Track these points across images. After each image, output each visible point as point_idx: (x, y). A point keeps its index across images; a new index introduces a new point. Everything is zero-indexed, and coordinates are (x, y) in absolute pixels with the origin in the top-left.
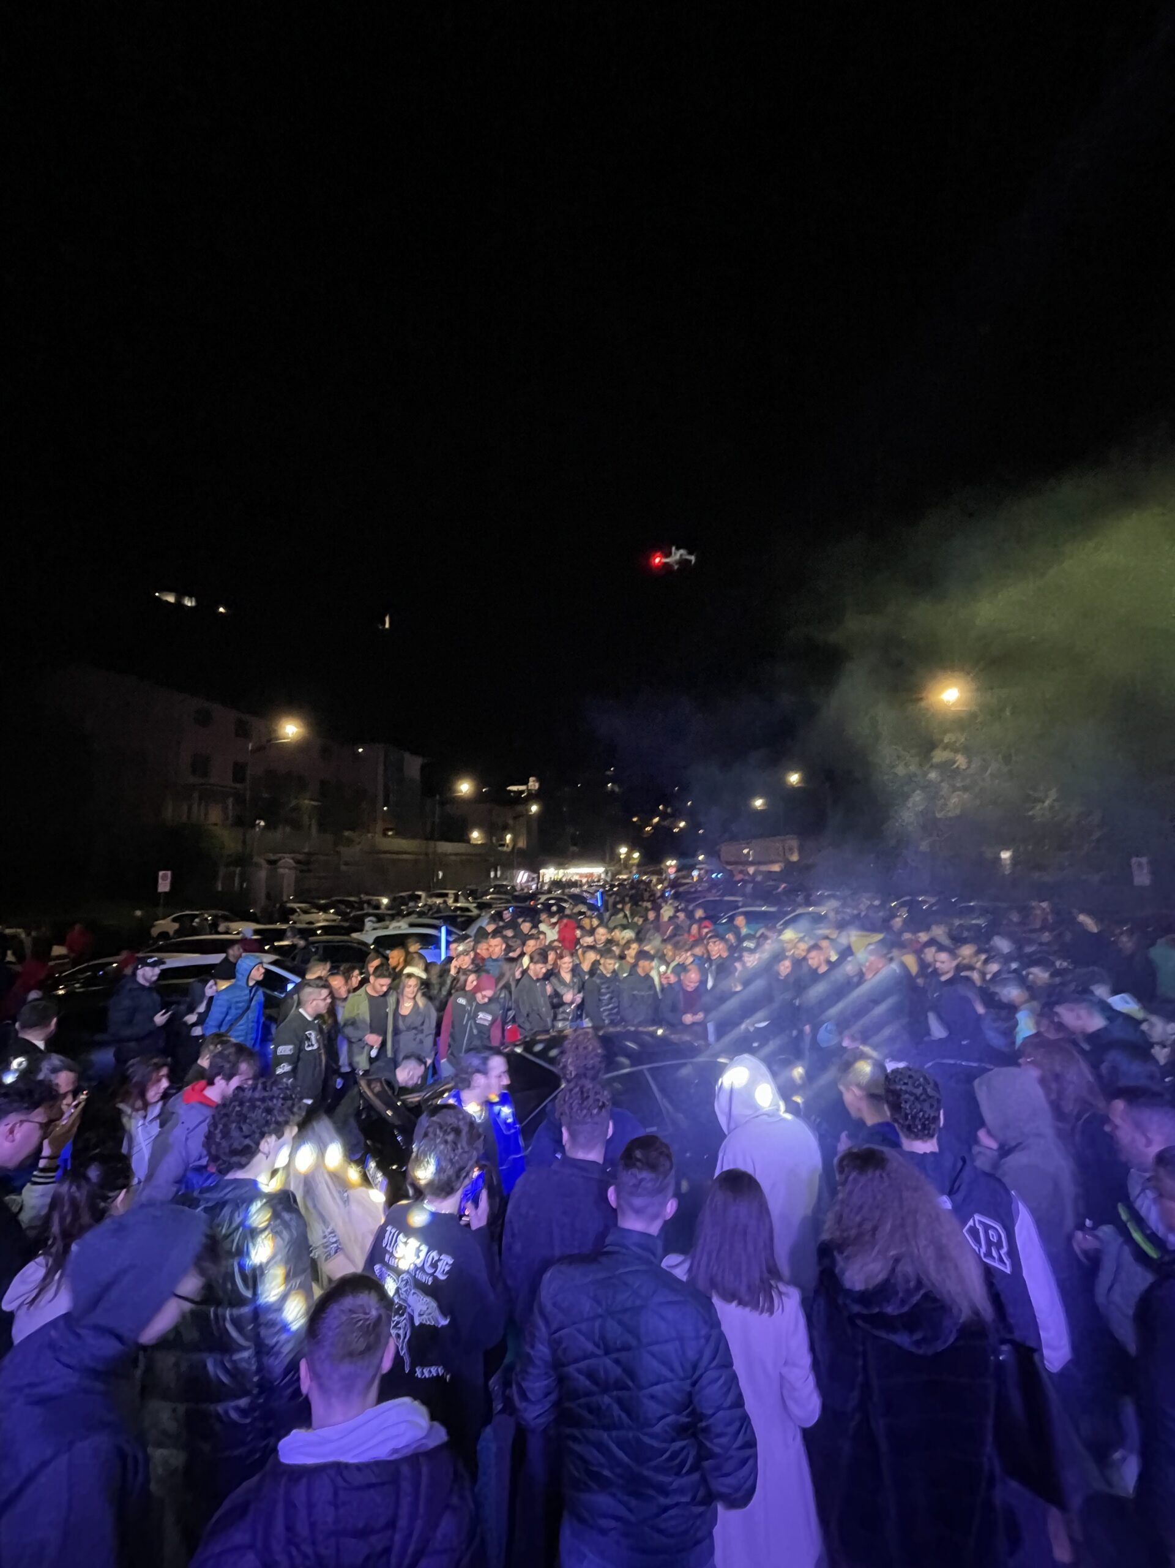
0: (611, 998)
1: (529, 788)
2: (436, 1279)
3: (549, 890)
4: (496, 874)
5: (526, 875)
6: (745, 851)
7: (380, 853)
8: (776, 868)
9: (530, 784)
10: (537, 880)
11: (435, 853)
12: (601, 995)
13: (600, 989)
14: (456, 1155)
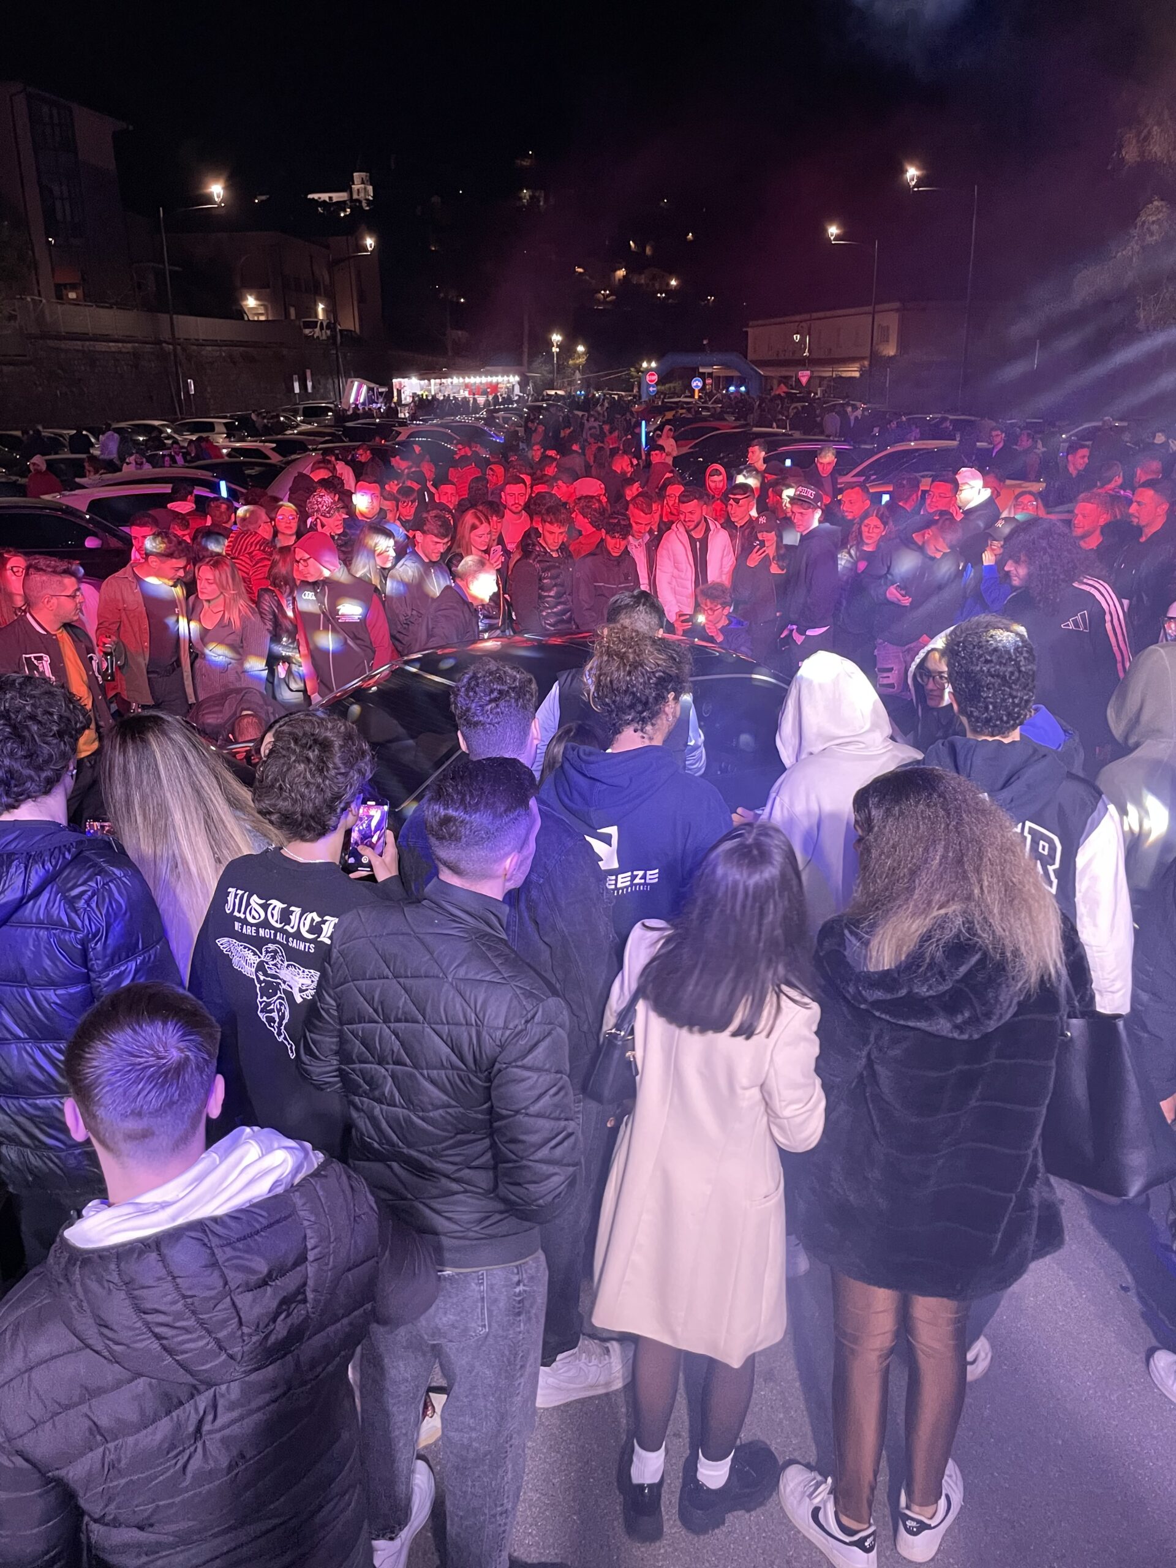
0: (559, 596)
1: (355, 196)
2: (319, 945)
3: (413, 417)
4: (304, 386)
5: (364, 389)
6: (797, 338)
7: (59, 337)
8: (852, 371)
9: (355, 187)
10: (388, 396)
11: (174, 341)
12: (542, 588)
13: (540, 580)
14: (325, 778)
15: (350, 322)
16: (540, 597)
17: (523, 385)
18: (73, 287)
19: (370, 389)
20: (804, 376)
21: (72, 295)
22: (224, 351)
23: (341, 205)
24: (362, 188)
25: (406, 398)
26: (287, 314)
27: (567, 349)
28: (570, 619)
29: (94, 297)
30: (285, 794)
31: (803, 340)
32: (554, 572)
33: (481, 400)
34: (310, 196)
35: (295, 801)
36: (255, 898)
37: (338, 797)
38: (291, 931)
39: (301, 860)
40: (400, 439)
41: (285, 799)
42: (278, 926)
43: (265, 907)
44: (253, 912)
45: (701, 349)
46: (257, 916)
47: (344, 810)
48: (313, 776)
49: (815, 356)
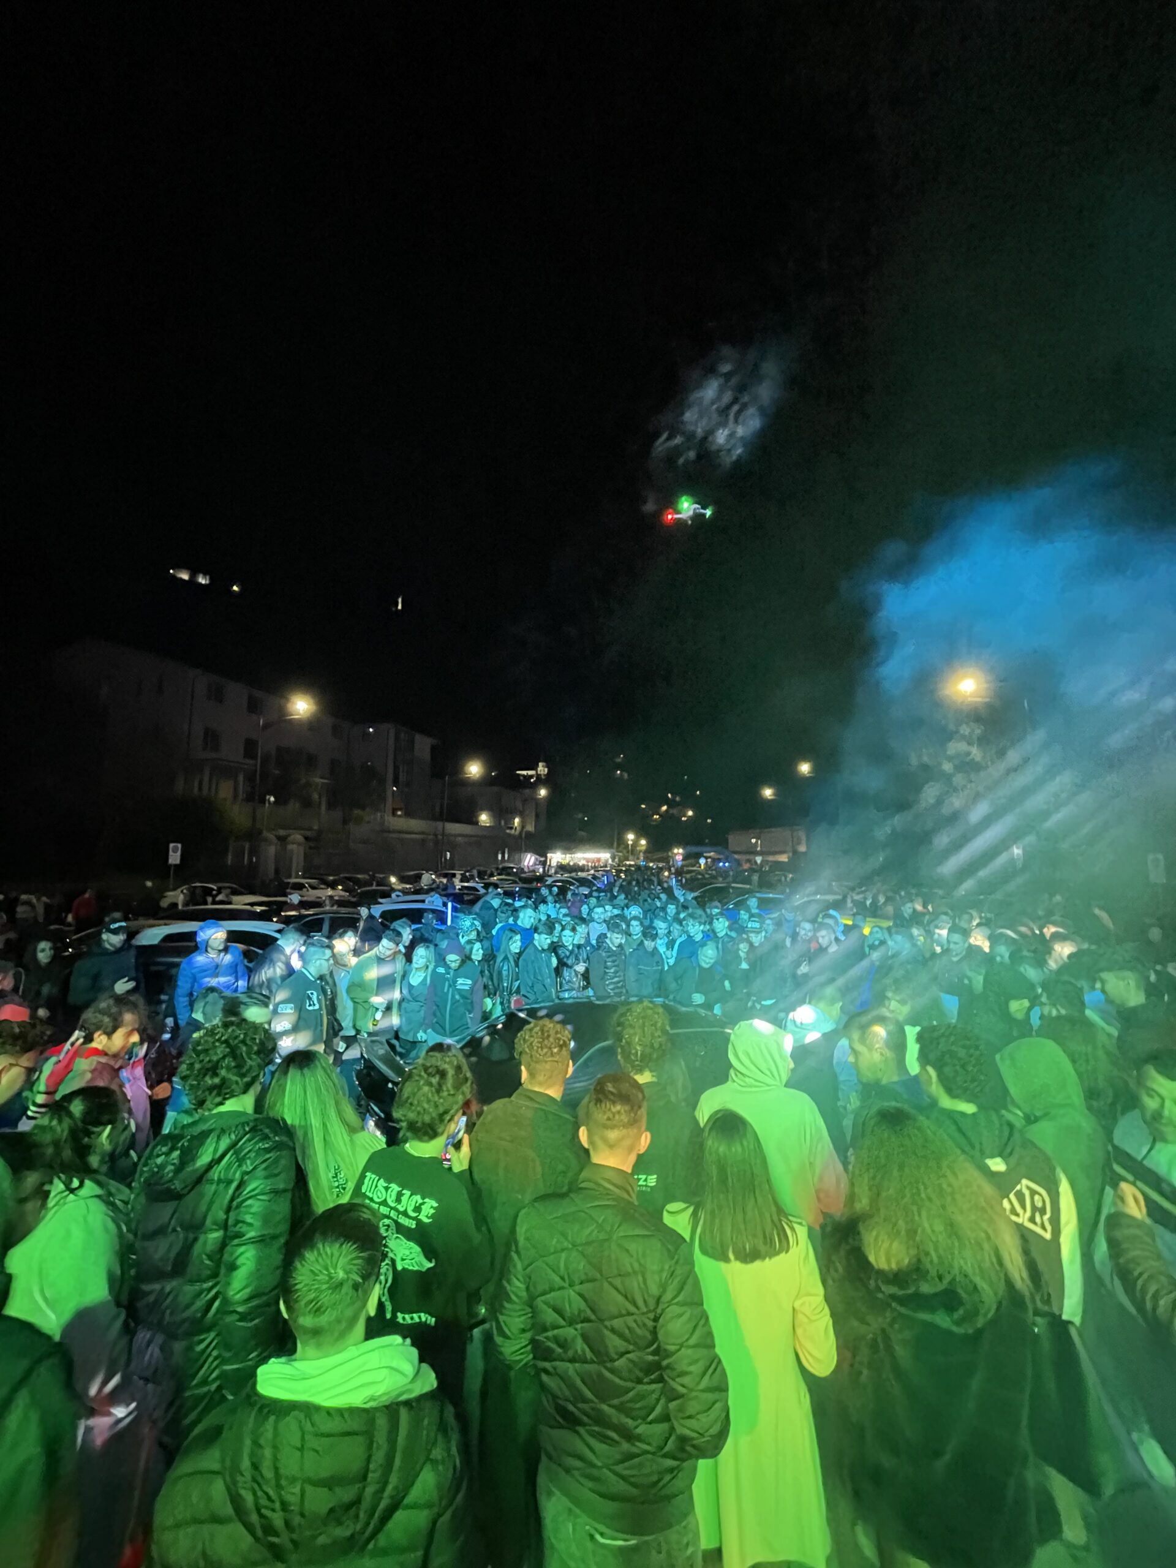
0: (616, 972)
1: (538, 773)
2: (419, 1222)
3: (556, 873)
4: (503, 857)
5: (533, 858)
6: (753, 841)
7: (389, 832)
8: (784, 858)
9: (539, 769)
10: (544, 863)
11: (443, 834)
12: (606, 968)
13: (606, 962)
14: (440, 1098)
15: (530, 828)
16: (606, 973)
17: (613, 858)
18: (400, 809)
19: (536, 859)
20: (759, 859)
21: (399, 813)
22: (466, 840)
23: (532, 777)
24: (542, 769)
25: (554, 863)
26: (500, 823)
27: (636, 843)
28: (622, 987)
29: (408, 814)
30: (413, 1108)
31: (757, 842)
32: (614, 958)
33: (590, 864)
34: (518, 772)
35: (419, 1113)
36: (382, 1180)
37: (446, 1112)
38: (402, 1209)
39: (416, 1154)
40: (547, 883)
41: (413, 1112)
42: (393, 1205)
43: (387, 1189)
44: (379, 1194)
45: (705, 845)
46: (380, 1196)
47: (450, 1120)
48: (433, 1096)
49: (764, 849)
